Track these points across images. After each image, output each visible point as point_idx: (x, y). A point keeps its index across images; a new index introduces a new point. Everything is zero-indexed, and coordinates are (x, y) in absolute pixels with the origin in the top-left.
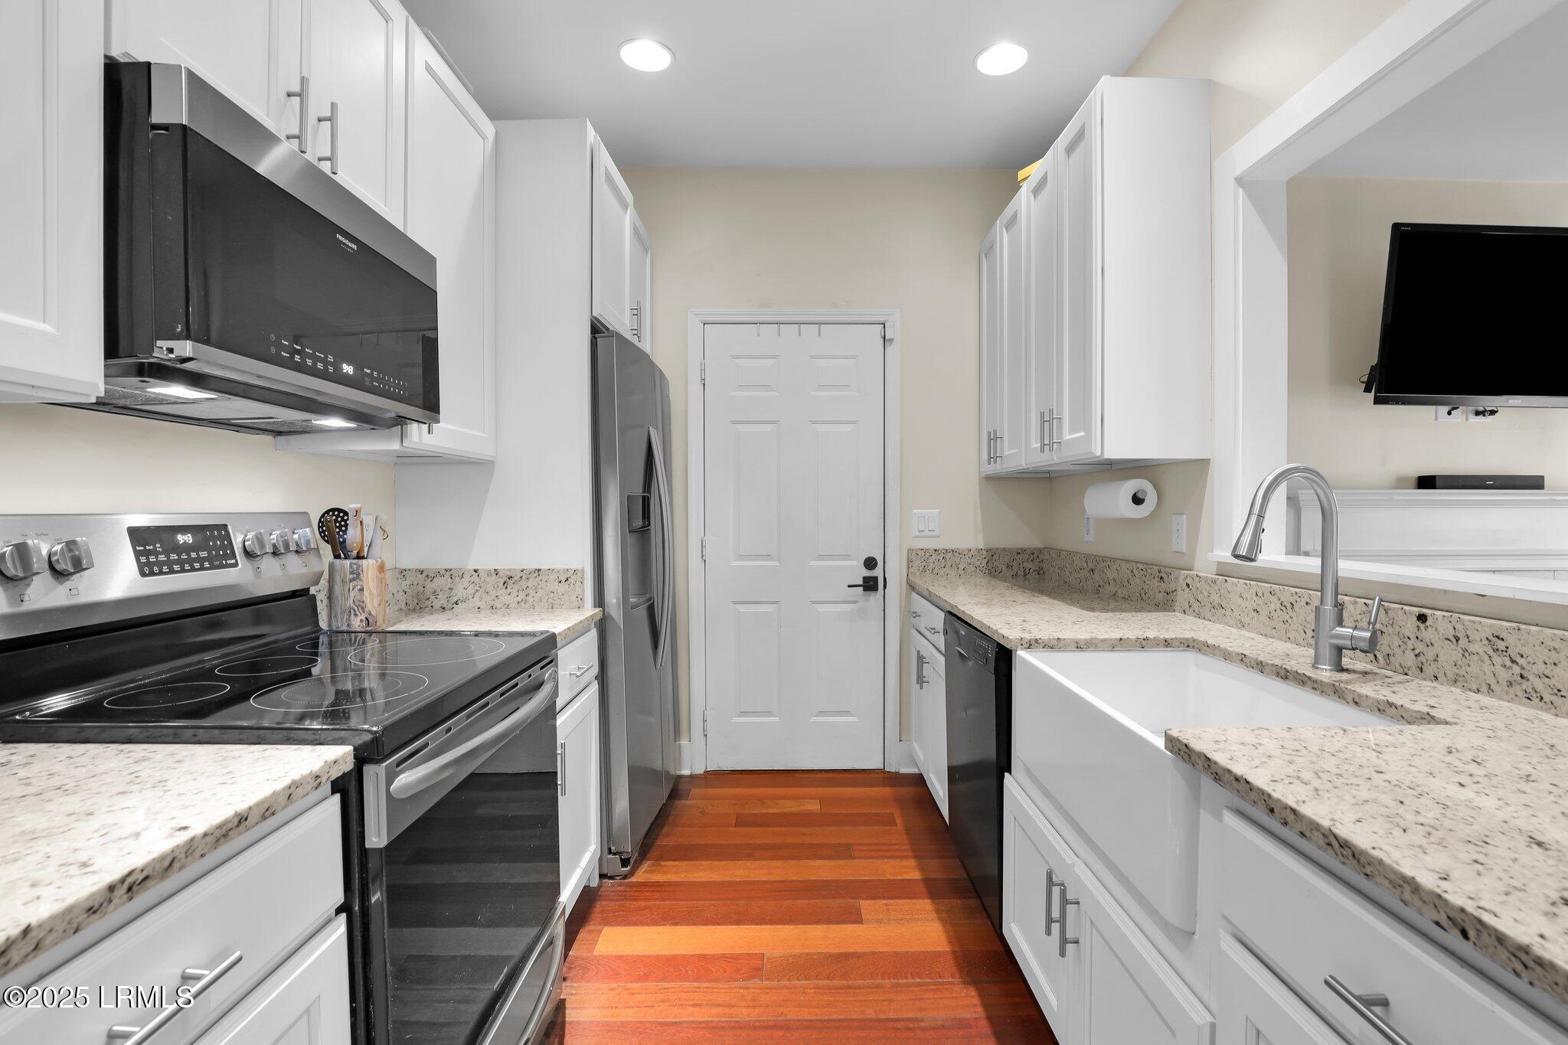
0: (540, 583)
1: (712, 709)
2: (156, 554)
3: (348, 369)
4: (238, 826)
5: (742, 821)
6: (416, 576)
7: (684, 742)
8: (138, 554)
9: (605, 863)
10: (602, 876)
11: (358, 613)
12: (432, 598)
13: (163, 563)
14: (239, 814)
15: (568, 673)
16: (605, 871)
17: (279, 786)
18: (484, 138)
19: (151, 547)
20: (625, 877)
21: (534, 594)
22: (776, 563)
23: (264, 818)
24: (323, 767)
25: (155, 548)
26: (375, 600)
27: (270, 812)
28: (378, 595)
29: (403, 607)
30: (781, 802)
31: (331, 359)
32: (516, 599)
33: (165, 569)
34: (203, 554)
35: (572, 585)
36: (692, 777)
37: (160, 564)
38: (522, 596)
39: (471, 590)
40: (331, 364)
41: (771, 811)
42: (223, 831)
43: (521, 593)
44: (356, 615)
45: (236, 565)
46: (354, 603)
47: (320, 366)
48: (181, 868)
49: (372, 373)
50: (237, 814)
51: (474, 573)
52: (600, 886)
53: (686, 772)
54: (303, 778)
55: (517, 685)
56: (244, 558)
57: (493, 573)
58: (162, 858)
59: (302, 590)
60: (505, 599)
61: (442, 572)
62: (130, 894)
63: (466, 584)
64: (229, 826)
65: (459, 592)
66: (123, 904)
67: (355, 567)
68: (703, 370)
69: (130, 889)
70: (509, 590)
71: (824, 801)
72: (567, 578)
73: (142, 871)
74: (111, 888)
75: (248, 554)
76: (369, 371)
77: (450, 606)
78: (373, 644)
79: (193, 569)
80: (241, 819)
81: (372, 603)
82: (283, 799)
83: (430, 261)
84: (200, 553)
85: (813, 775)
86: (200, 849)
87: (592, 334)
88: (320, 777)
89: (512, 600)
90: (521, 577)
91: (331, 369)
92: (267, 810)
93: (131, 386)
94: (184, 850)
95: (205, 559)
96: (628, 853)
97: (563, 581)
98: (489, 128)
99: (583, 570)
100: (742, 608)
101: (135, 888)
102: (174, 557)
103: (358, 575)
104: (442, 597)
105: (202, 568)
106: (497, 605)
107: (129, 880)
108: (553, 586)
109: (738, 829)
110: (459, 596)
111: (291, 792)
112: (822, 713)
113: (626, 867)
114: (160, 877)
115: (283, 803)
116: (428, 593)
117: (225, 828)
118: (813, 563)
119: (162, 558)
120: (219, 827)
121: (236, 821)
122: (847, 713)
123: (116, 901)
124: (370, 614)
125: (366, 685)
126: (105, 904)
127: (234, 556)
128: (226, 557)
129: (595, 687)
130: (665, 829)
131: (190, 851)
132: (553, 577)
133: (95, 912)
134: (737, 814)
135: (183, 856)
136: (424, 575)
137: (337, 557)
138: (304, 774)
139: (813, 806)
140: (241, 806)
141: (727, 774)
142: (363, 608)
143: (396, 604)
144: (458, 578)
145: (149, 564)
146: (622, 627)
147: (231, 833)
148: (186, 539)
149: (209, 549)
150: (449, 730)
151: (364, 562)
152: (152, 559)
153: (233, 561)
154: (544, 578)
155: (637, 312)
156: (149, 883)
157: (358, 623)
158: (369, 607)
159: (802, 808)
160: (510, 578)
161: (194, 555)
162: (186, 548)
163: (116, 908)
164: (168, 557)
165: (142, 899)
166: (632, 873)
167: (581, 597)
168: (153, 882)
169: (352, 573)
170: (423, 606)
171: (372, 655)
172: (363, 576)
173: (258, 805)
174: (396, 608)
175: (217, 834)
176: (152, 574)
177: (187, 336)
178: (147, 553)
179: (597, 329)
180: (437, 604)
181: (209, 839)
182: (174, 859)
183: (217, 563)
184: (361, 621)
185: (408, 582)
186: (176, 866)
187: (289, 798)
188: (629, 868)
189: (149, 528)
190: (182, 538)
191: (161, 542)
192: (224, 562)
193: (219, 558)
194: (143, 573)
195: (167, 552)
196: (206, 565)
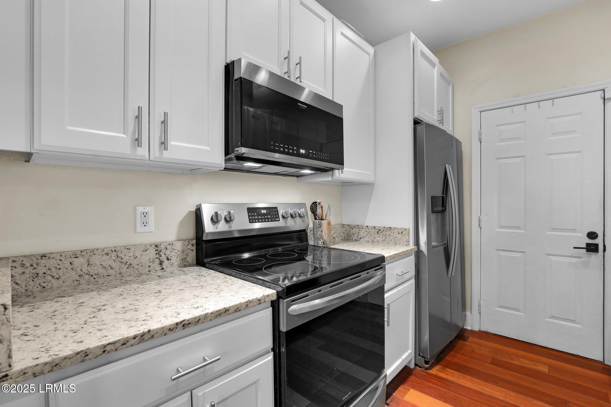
0: (391, 233)
1: (484, 301)
2: (254, 216)
3: (302, 151)
4: (225, 312)
5: (495, 362)
6: (347, 227)
7: (468, 313)
8: (249, 216)
9: (417, 359)
10: (416, 365)
11: (320, 239)
12: (352, 236)
13: (256, 219)
14: (226, 308)
15: (396, 273)
16: (417, 363)
17: (243, 301)
18: (369, 54)
19: (253, 214)
20: (427, 369)
21: (388, 238)
22: (523, 231)
23: (236, 311)
24: (262, 297)
26: (326, 235)
27: (238, 309)
28: (327, 234)
29: (343, 238)
30: (520, 359)
31: (295, 148)
32: (382, 239)
33: (257, 221)
34: (269, 217)
35: (404, 235)
36: (472, 331)
37: (255, 219)
38: (384, 238)
39: (365, 234)
40: (295, 150)
41: (515, 362)
42: (219, 313)
43: (383, 237)
44: (320, 240)
45: (279, 220)
46: (319, 236)
47: (291, 151)
48: (202, 323)
49: (313, 152)
50: (224, 308)
51: (367, 227)
52: (414, 369)
53: (469, 328)
54: (253, 299)
55: (360, 276)
56: (282, 218)
57: (373, 228)
58: (195, 318)
59: (303, 230)
60: (377, 238)
61: (356, 226)
62: (184, 327)
63: (364, 232)
64: (222, 312)
65: (362, 234)
66: (181, 330)
67: (320, 223)
68: (480, 134)
69: (183, 326)
70: (379, 235)
71: (551, 367)
72: (403, 232)
73: (188, 321)
74: (177, 324)
75: (283, 217)
76: (311, 151)
77: (358, 239)
78: (325, 252)
79: (265, 221)
80: (226, 310)
81: (325, 236)
82: (244, 306)
83: (340, 107)
84: (268, 216)
85: (546, 350)
86: (210, 317)
87: (414, 125)
88: (261, 300)
89: (380, 239)
90: (384, 230)
91: (295, 152)
92: (237, 309)
93: (235, 164)
94: (204, 317)
95: (269, 218)
96: (428, 359)
97: (400, 233)
98: (371, 50)
99: (409, 229)
100: (502, 253)
101: (185, 326)
102: (260, 217)
103: (321, 226)
104: (356, 236)
105: (268, 221)
106: (374, 241)
107: (183, 323)
108: (396, 235)
109: (491, 366)
110: (361, 236)
111: (248, 304)
112: (553, 317)
113: (427, 365)
114: (194, 323)
115: (244, 308)
116: (351, 234)
117: (219, 312)
118: (548, 233)
119: (256, 217)
120: (218, 311)
121: (224, 310)
122: (574, 321)
123: (178, 328)
124: (324, 240)
125: (323, 266)
126: (175, 329)
127: (279, 217)
129: (413, 281)
130: (452, 353)
131: (206, 317)
132: (396, 231)
133: (171, 330)
134: (493, 358)
135: (203, 319)
136: (350, 227)
137: (316, 219)
138: (254, 298)
139: (544, 369)
140: (227, 306)
141: (491, 335)
142: (322, 238)
143: (341, 237)
144: (361, 229)
145: (252, 219)
146: (427, 256)
147: (222, 314)
148: (264, 211)
149: (271, 215)
150: (320, 291)
151: (323, 221)
152: (253, 218)
153: (278, 219)
154: (393, 231)
155: (441, 113)
156: (190, 325)
157: (321, 243)
158: (324, 238)
159: (535, 367)
160: (379, 230)
161: (266, 217)
162: (264, 215)
163: (179, 331)
164: (258, 217)
165: (188, 330)
166: (430, 368)
167: (408, 241)
168: (192, 325)
169: (319, 225)
170: (349, 238)
171: (325, 255)
172: (322, 226)
173: (233, 306)
174: (341, 238)
175: (217, 314)
176: (253, 222)
177: (242, 146)
178: (252, 216)
179: (417, 122)
180: (354, 239)
181: (213, 315)
182: (200, 319)
183: (273, 220)
184: (322, 242)
185: (345, 229)
186: (200, 321)
187: (246, 306)
188: (428, 366)
189: (253, 208)
190: (263, 211)
191: (256, 213)
192: (275, 219)
193: (274, 218)
194: (250, 222)
195: (258, 215)
196: (270, 220)
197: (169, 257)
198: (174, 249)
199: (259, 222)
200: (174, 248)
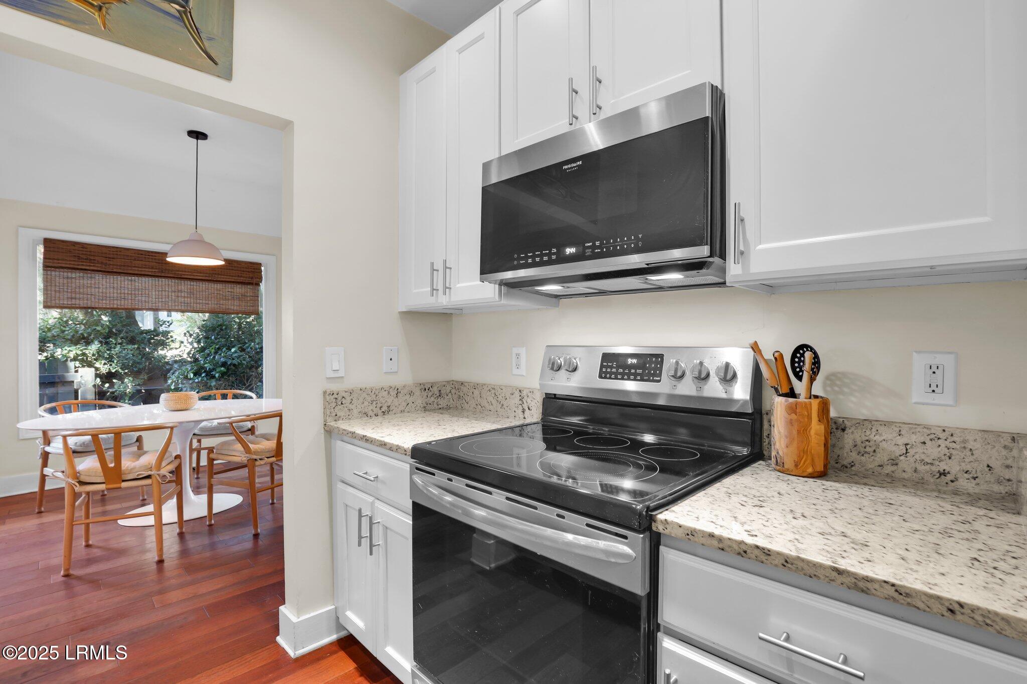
2: (611, 367)
3: (570, 251)
8: (602, 366)
13: (614, 373)
19: (611, 364)
25: (612, 365)
33: (613, 376)
34: (640, 371)
37: (611, 373)
45: (659, 381)
49: (593, 244)
56: (667, 377)
79: (629, 379)
84: (638, 370)
95: (639, 374)
102: (621, 370)
119: (614, 370)
127: (660, 375)
128: (654, 375)
145: (606, 372)
148: (633, 361)
149: (644, 369)
152: (609, 370)
153: (658, 379)
161: (633, 371)
162: (632, 366)
164: (617, 370)
176: (605, 378)
178: (607, 367)
183: (645, 378)
189: (614, 354)
190: (630, 361)
191: (617, 362)
192: (651, 378)
193: (650, 374)
194: (600, 377)
195: (618, 367)
196: (639, 378)
197: (530, 406)
198: (534, 399)
199: (635, 380)
200: (534, 397)
